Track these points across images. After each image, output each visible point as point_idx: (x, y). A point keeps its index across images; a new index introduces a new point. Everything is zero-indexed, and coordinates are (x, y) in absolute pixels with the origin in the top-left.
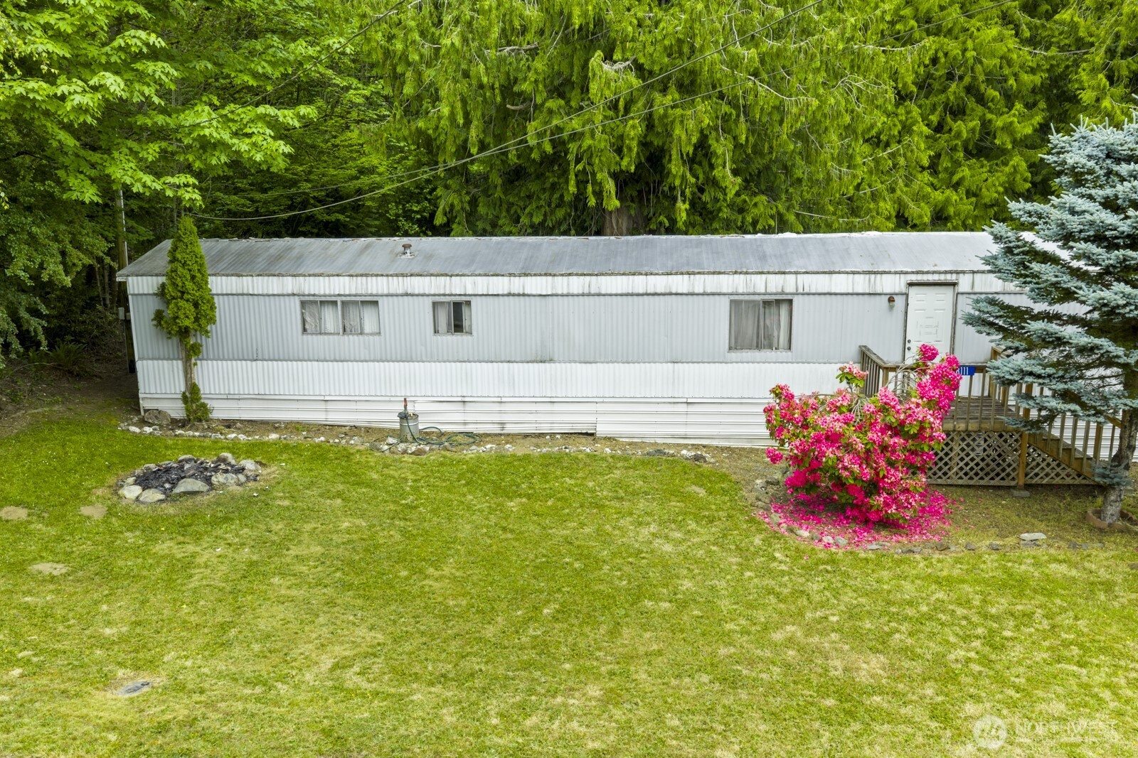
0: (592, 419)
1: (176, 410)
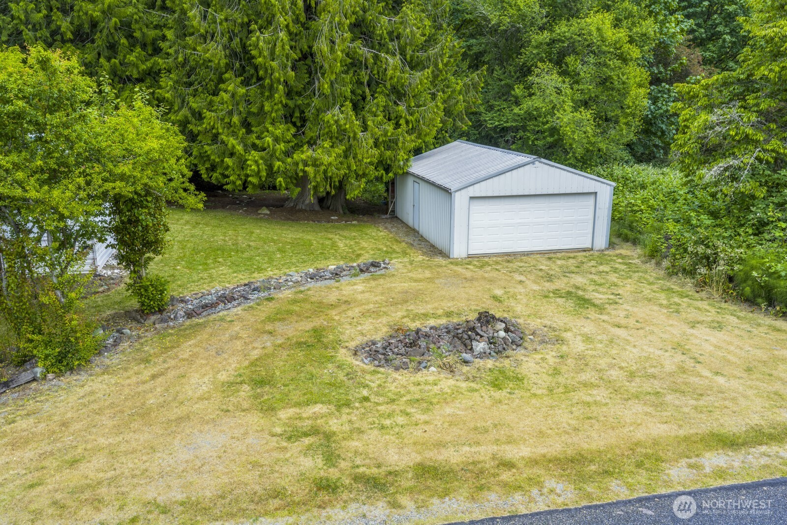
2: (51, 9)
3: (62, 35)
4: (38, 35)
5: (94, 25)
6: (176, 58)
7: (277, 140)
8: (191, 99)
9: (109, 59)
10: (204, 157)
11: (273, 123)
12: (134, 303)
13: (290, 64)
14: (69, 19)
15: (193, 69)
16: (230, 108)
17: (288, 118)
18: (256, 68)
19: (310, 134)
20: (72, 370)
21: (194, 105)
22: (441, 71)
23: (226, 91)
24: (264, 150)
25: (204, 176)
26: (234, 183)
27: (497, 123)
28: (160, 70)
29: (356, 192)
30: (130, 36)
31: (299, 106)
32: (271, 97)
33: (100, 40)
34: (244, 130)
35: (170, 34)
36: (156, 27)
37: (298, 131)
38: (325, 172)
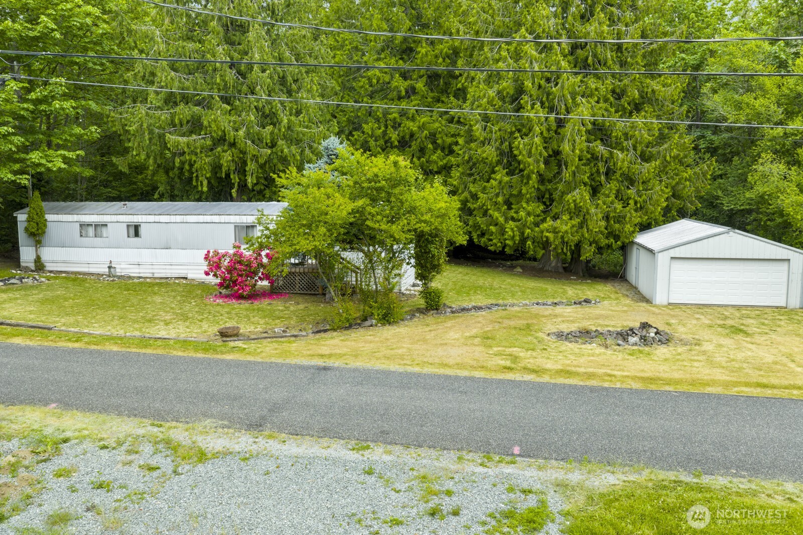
0: (186, 272)
1: (32, 266)
2: (386, 127)
3: (391, 143)
4: (378, 144)
5: (412, 135)
6: (464, 157)
7: (529, 214)
8: (471, 185)
9: (419, 159)
10: (476, 226)
11: (527, 202)
12: (422, 303)
13: (542, 159)
14: (397, 133)
15: (474, 164)
16: (497, 191)
17: (540, 198)
18: (519, 163)
19: (555, 210)
20: (390, 324)
21: (473, 190)
22: (669, 163)
23: (495, 180)
24: (519, 220)
25: (476, 240)
26: (496, 245)
27: (732, 207)
28: (452, 165)
29: (588, 255)
30: (434, 142)
31: (549, 190)
32: (527, 183)
33: (415, 145)
34: (506, 207)
35: (461, 141)
36: (453, 136)
37: (547, 207)
38: (562, 237)
